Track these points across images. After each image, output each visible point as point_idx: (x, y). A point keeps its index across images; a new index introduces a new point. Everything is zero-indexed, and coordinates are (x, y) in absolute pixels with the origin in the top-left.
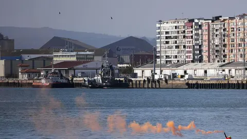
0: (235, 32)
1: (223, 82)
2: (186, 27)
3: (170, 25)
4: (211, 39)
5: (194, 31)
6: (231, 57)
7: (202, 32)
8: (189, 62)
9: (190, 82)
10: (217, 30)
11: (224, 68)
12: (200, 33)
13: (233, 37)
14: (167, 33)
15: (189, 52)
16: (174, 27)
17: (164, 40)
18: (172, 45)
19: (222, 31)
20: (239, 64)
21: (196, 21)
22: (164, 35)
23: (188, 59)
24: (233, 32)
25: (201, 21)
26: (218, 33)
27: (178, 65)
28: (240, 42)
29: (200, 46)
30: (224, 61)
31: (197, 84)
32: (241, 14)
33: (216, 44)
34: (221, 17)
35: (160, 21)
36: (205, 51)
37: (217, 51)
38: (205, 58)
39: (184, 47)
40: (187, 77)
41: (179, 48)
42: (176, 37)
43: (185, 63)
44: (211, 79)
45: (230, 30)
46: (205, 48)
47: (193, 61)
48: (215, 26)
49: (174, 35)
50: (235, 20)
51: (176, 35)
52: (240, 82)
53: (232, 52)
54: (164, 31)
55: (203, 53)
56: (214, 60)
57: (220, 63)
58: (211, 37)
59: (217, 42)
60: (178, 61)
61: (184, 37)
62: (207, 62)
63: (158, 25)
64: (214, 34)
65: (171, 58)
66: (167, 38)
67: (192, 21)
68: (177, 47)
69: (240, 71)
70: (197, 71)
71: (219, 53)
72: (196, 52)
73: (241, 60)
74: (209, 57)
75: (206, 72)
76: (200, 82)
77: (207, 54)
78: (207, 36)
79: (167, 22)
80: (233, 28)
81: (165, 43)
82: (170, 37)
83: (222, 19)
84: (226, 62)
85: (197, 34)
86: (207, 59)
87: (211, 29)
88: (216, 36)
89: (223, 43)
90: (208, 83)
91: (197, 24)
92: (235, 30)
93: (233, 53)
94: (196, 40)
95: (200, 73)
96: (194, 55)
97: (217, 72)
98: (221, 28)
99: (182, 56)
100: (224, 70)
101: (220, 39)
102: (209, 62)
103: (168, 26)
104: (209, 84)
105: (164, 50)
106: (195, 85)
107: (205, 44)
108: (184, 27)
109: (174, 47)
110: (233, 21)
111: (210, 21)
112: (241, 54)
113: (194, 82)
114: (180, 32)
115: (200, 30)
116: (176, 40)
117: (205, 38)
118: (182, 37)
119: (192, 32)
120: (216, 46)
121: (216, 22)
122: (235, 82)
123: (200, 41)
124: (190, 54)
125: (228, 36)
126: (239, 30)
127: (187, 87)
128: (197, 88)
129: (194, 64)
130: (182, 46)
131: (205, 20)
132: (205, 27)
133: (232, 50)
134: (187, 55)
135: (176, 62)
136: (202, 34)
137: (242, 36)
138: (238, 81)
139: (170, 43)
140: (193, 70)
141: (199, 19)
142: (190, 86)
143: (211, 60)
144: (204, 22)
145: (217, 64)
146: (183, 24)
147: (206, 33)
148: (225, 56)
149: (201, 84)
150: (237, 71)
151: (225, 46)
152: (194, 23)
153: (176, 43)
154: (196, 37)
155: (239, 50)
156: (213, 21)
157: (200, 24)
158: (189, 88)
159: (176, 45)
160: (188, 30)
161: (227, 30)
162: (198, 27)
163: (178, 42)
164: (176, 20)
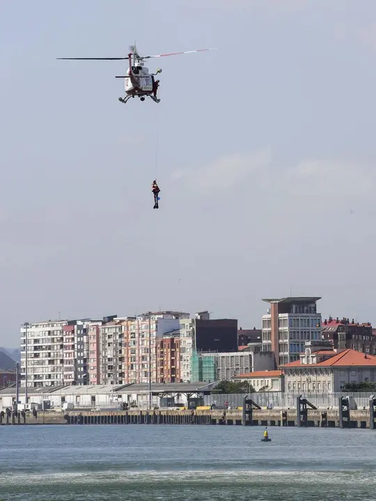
0: (136, 339)
1: (119, 414)
2: (64, 332)
3: (41, 329)
4: (101, 349)
5: (76, 338)
6: (131, 376)
7: (88, 339)
8: (68, 384)
9: (71, 414)
10: (109, 337)
11: (120, 392)
12: (85, 341)
13: (133, 347)
14: (36, 341)
15: (70, 369)
16: (47, 333)
17: (31, 352)
18: (44, 359)
19: (118, 337)
20: (142, 386)
21: (79, 323)
22: (32, 345)
23: (68, 380)
24: (134, 339)
25: (86, 323)
26: (111, 340)
27: (53, 388)
28: (144, 354)
29: (85, 360)
30: (121, 382)
31: (81, 417)
32: (145, 312)
33: (109, 356)
34: (116, 316)
35: (27, 324)
36: (92, 368)
37: (110, 367)
38: (92, 378)
39: (62, 361)
40: (65, 406)
41: (53, 363)
42: (49, 348)
43: (63, 385)
44: (102, 410)
45: (130, 336)
46: (92, 363)
47: (74, 383)
48: (107, 330)
49: (46, 344)
50: (136, 322)
51: (49, 344)
52: (144, 414)
53: (132, 368)
54: (32, 338)
55: (89, 371)
56: (105, 381)
57: (115, 385)
58: (101, 346)
59: (110, 353)
60: (53, 383)
61: (62, 346)
62: (96, 383)
63: (23, 330)
64: (105, 342)
65: (41, 378)
66: (36, 348)
67: (72, 323)
68: (51, 362)
69: (144, 397)
70: (80, 397)
71: (113, 371)
72: (79, 369)
73: (145, 380)
74: (98, 376)
75: (93, 399)
76: (85, 414)
77: (95, 371)
78: (95, 345)
79: (37, 326)
80: (134, 333)
81: (33, 355)
82: (40, 348)
83: (117, 319)
84: (123, 384)
85: (81, 343)
86: (96, 380)
87: (101, 335)
88: (109, 345)
89: (119, 356)
90: (98, 415)
91: (80, 327)
92: (137, 335)
93: (134, 370)
94: (80, 351)
95: (85, 400)
96: (76, 373)
97: (111, 398)
98: (115, 333)
99: (59, 375)
100: (120, 396)
101: (115, 349)
102: (98, 383)
103: (38, 332)
104: (99, 417)
105: (32, 366)
106: (77, 419)
107: (93, 356)
108: (62, 332)
109: (47, 362)
110: (133, 323)
111: (100, 324)
112: (146, 372)
113: (76, 414)
114: (55, 340)
115: (85, 337)
116: (49, 351)
117: (93, 348)
118: (59, 347)
119: (73, 339)
120: (109, 359)
121: (108, 325)
122: (136, 414)
123: (85, 352)
124: (70, 373)
125: (127, 345)
126: (143, 337)
127: (66, 421)
128: (81, 423)
129: (76, 387)
130: (59, 361)
131: (92, 321)
132: (92, 333)
133: (132, 365)
134: (65, 373)
135: (50, 384)
136: (88, 343)
137: (146, 344)
138: (141, 412)
139: (41, 355)
140: (75, 396)
141: (83, 321)
142: (70, 420)
143: (101, 380)
144: (91, 324)
145: (109, 387)
146: (60, 328)
147: (93, 340)
148: (122, 375)
149: (86, 417)
150: (139, 397)
151: (121, 359)
152: (76, 326)
153: (49, 356)
154: (79, 346)
155: (143, 366)
156: (104, 323)
157: (85, 327)
158: (69, 423)
159: (49, 359)
160: (67, 337)
161: (125, 336)
162: (82, 332)
163: (52, 354)
164: (50, 323)
